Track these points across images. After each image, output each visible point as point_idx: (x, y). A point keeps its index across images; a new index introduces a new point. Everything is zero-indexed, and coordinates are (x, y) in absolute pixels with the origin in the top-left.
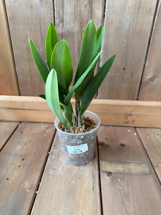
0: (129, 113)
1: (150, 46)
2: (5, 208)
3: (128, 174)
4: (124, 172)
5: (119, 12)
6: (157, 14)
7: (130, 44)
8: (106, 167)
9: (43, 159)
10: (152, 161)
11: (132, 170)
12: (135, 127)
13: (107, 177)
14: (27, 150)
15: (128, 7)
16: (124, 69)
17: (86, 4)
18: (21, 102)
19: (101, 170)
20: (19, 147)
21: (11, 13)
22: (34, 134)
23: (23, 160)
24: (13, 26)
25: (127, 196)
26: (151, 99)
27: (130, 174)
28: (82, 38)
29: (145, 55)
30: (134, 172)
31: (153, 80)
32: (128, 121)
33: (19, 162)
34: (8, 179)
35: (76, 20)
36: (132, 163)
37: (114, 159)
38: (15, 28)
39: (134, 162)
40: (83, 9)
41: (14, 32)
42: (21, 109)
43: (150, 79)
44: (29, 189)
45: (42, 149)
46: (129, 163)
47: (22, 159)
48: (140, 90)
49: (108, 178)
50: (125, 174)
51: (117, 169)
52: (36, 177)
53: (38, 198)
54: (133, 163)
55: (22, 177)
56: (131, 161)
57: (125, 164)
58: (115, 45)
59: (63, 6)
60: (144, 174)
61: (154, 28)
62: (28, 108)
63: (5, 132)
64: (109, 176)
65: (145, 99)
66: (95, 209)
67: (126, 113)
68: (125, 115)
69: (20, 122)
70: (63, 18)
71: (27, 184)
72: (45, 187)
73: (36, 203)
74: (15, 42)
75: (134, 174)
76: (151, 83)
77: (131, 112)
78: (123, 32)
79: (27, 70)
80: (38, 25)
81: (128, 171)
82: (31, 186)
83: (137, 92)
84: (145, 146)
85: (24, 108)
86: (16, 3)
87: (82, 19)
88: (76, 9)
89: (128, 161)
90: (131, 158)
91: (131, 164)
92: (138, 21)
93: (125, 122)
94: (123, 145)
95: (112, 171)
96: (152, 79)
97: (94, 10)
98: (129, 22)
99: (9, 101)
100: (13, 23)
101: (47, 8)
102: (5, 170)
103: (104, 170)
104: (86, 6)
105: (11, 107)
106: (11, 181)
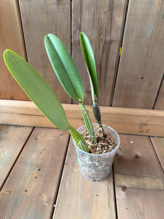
0: (144, 123)
3: (142, 189)
4: (139, 186)
5: (141, 20)
7: (150, 54)
8: (122, 181)
9: (59, 170)
11: (147, 185)
12: (149, 136)
13: (122, 191)
14: (42, 159)
15: (151, 14)
16: (142, 78)
17: (106, 10)
19: (116, 184)
20: (34, 156)
21: (26, 19)
22: (49, 141)
24: (28, 32)
25: (142, 214)
27: (145, 190)
28: (99, 47)
30: (149, 187)
32: (143, 131)
33: (35, 173)
34: (26, 191)
35: (95, 27)
36: (146, 177)
37: (128, 172)
38: (29, 35)
39: (149, 176)
40: (102, 16)
41: (29, 38)
42: (35, 115)
44: (47, 202)
45: (57, 159)
46: (143, 177)
47: (38, 169)
48: (157, 100)
49: (123, 193)
50: (140, 189)
51: (132, 183)
52: (53, 189)
53: (56, 212)
54: (148, 177)
55: (39, 189)
56: (146, 175)
57: (140, 178)
58: (134, 54)
59: (81, 13)
60: (159, 190)
63: (20, 138)
64: (123, 191)
65: (161, 109)
67: (141, 123)
68: (141, 125)
69: (34, 127)
70: (80, 25)
71: (45, 197)
72: (63, 201)
73: (55, 218)
74: (29, 49)
75: (149, 190)
78: (144, 40)
80: (54, 32)
81: (142, 185)
82: (49, 199)
83: (154, 101)
84: (159, 159)
85: (38, 114)
86: (31, 8)
87: (101, 26)
88: (95, 16)
89: (143, 175)
90: (146, 171)
91: (146, 178)
92: (162, 29)
93: (139, 131)
94: (137, 157)
95: (126, 186)
97: (114, 17)
98: (151, 31)
100: (28, 30)
101: (63, 15)
102: (22, 180)
103: (119, 184)
104: (106, 12)
105: (26, 113)
106: (29, 193)
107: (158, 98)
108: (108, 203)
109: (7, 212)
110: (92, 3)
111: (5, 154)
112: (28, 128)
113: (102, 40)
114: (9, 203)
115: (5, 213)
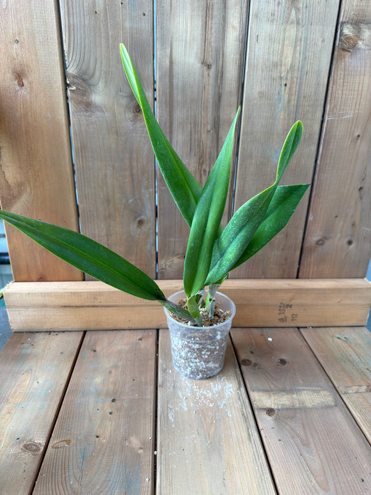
0: (286, 302)
1: (314, 190)
2: (111, 483)
3: (300, 409)
4: (294, 406)
5: (262, 140)
6: (322, 141)
8: (262, 399)
9: (151, 396)
10: (337, 386)
11: (306, 403)
12: (298, 328)
13: (268, 416)
14: (115, 384)
15: (275, 132)
17: (209, 128)
18: (90, 293)
19: (255, 407)
20: (98, 380)
21: (81, 144)
22: (120, 352)
23: (114, 401)
25: (306, 444)
26: (321, 276)
27: (304, 409)
28: (201, 181)
29: (307, 203)
30: (310, 405)
31: (322, 244)
32: (286, 317)
33: (108, 406)
34: (97, 437)
35: (193, 153)
36: (303, 390)
37: (272, 386)
38: (85, 166)
39: (307, 388)
40: (204, 136)
41: (83, 172)
42: (88, 306)
43: (317, 243)
44: (141, 448)
45: (143, 380)
46: (299, 390)
47: (111, 399)
48: (302, 261)
49: (269, 419)
50: (295, 409)
51: (281, 403)
53: (160, 462)
54: (306, 390)
55: (122, 431)
56: (302, 388)
57: (293, 394)
59: (171, 132)
60: (327, 407)
61: (318, 162)
62: (102, 304)
63: (62, 353)
64: (270, 415)
65: (310, 277)
66: (260, 468)
67: (281, 303)
68: (280, 307)
69: (85, 332)
71: (135, 442)
72: (168, 444)
73: (161, 470)
75: (311, 409)
76: (320, 249)
77: (291, 300)
78: (269, 169)
79: (103, 234)
80: (127, 162)
81: (299, 404)
82: (144, 444)
84: (320, 360)
85: (96, 304)
86: (90, 126)
87: (202, 151)
88: (193, 138)
89: (297, 388)
90: (301, 382)
91: (303, 392)
93: (280, 320)
94: (283, 362)
95: (273, 407)
96: (321, 242)
97: (221, 138)
98: (278, 155)
99: (68, 292)
101: (143, 135)
102: (87, 421)
103: (260, 406)
104: (208, 132)
105: (71, 304)
106: (104, 439)
107: (303, 259)
108: (246, 436)
109: (71, 473)
110: (187, 119)
111: (40, 382)
112: (74, 333)
113: (205, 171)
114: (71, 459)
115: (67, 475)
